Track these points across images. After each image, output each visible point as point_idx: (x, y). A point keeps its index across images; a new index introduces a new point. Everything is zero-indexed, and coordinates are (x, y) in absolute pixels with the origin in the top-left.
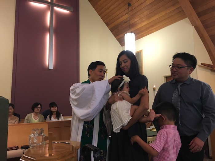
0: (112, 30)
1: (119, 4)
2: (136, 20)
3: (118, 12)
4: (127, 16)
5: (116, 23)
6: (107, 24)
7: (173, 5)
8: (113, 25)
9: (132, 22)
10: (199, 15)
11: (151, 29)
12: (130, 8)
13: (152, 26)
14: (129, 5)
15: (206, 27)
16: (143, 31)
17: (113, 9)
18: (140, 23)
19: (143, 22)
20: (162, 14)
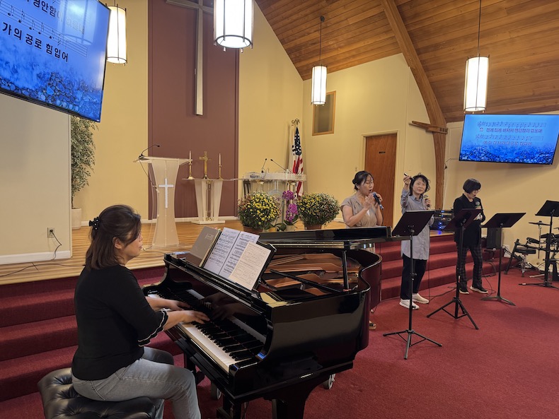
0: (289, 51)
1: (306, 15)
2: (331, 43)
3: (303, 27)
4: (317, 34)
5: (298, 42)
6: (283, 42)
7: (386, 32)
8: (292, 45)
9: (324, 44)
10: (419, 52)
11: (352, 60)
12: (323, 24)
13: (354, 56)
14: (322, 19)
15: (426, 69)
16: (338, 62)
17: (295, 21)
18: (336, 49)
19: (341, 47)
20: (370, 41)
